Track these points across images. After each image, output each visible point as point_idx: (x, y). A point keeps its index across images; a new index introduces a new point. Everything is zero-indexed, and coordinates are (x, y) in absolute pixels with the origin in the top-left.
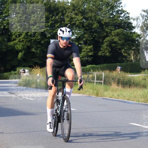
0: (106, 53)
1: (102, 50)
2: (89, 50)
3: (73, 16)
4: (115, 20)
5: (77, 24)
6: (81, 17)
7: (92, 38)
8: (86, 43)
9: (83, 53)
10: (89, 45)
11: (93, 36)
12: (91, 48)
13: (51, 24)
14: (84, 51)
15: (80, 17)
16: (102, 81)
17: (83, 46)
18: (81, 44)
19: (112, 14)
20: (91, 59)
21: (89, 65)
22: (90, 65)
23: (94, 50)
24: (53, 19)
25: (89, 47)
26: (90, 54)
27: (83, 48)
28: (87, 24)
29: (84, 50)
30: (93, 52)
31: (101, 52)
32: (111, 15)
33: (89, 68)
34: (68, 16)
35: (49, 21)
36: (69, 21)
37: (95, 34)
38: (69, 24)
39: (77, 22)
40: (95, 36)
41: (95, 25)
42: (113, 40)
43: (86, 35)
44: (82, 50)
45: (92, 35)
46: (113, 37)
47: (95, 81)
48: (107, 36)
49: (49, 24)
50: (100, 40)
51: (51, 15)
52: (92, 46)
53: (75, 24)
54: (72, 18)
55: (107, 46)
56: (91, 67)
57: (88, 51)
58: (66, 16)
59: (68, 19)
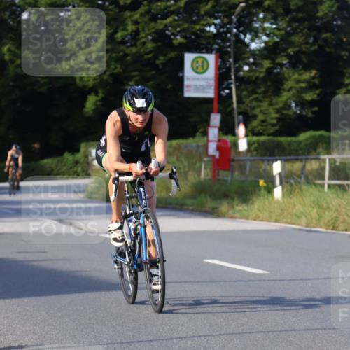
2: (303, 85)
5: (266, 3)
7: (316, 47)
8: (295, 62)
9: (285, 96)
10: (307, 68)
11: (320, 42)
12: (314, 78)
13: (187, 4)
14: (290, 89)
17: (287, 71)
18: (282, 65)
20: (313, 112)
21: (305, 132)
25: (307, 76)
26: (309, 97)
27: (287, 80)
28: (300, 4)
29: (289, 84)
30: (318, 92)
31: (344, 90)
33: (307, 139)
37: (324, 36)
38: (243, 5)
40: (325, 40)
41: (326, 8)
43: (297, 39)
44: (283, 85)
45: (316, 40)
47: (327, 181)
49: (182, 4)
50: (344, 53)
52: (314, 72)
56: (312, 137)
57: (301, 88)
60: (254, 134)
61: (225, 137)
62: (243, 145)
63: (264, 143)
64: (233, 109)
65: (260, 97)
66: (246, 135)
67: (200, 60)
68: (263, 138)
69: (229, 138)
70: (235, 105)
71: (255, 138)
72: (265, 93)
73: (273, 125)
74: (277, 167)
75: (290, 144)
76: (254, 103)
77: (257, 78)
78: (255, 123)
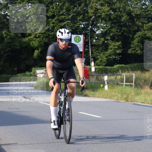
0: (137, 51)
1: (133, 47)
2: (116, 47)
3: (99, 7)
4: (148, 11)
5: (102, 16)
6: (108, 8)
7: (121, 33)
8: (113, 39)
9: (109, 51)
10: (117, 41)
11: (122, 31)
12: (120, 45)
13: (72, 17)
14: (111, 49)
15: (106, 8)
16: (133, 83)
17: (110, 42)
18: (107, 40)
19: (144, 4)
20: (120, 58)
21: (116, 65)
22: (118, 64)
23: (123, 48)
24: (74, 10)
25: (117, 44)
26: (118, 52)
27: (110, 45)
28: (115, 16)
29: (111, 47)
30: (121, 50)
31: (131, 49)
32: (143, 6)
33: (117, 68)
34: (92, 6)
35: (70, 13)
36: (93, 13)
37: (123, 29)
38: (94, 17)
39: (103, 14)
41: (124, 18)
42: (145, 35)
43: (113, 30)
44: (108, 47)
45: (120, 30)
46: (146, 32)
47: (124, 83)
48: (138, 30)
49: (70, 17)
50: (131, 35)
51: (73, 6)
52: (120, 42)
53: (100, 16)
54: (97, 9)
55: (138, 42)
56: (119, 67)
58: (90, 7)
59: (92, 11)
60: (97, 66)
61: (86, 66)
62: (93, 69)
63: (101, 68)
64: (90, 56)
65: (100, 52)
66: (94, 66)
67: (77, 37)
68: (100, 67)
69: (88, 67)
70: (90, 55)
71: (98, 67)
72: (102, 50)
73: (104, 62)
74: (106, 78)
75: (111, 69)
76: (98, 54)
77: (99, 44)
78: (98, 61)
